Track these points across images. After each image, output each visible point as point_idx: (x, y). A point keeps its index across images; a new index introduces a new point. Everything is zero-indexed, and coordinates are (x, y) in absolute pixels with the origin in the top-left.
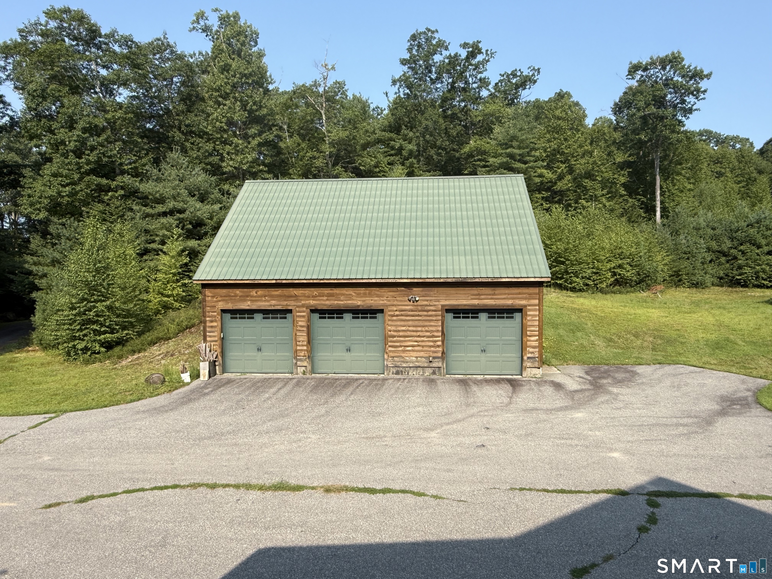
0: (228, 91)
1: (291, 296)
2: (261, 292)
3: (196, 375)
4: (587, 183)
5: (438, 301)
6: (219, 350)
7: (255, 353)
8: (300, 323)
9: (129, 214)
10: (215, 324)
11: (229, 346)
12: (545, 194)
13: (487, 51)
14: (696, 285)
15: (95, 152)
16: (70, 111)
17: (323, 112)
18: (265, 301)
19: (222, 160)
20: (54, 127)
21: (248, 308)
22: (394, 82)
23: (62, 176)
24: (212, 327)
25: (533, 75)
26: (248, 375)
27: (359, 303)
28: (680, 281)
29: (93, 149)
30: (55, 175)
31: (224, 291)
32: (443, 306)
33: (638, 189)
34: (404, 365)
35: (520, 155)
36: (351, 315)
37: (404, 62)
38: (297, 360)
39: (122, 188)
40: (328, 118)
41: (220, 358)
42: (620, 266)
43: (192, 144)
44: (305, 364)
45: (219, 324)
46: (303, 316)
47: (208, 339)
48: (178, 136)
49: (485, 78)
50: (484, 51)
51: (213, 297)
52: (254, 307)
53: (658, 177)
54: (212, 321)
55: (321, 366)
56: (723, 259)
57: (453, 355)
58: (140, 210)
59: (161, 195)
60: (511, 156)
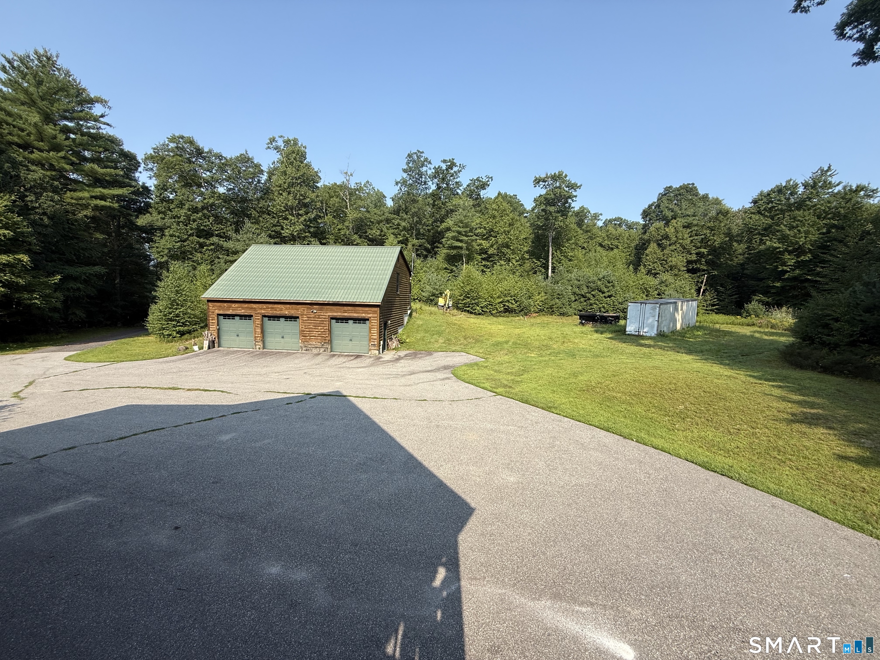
0: (285, 187)
1: (252, 308)
2: (237, 305)
3: (201, 348)
4: (505, 250)
5: (327, 313)
6: (216, 335)
7: (236, 338)
8: (257, 322)
9: (217, 260)
10: (214, 321)
11: (222, 333)
12: (484, 256)
13: (460, 165)
14: (563, 314)
15: (196, 223)
16: (180, 198)
17: (347, 201)
18: (239, 310)
19: (282, 229)
20: (171, 207)
21: (230, 313)
22: (397, 183)
23: (175, 236)
24: (213, 323)
25: (488, 181)
26: (231, 349)
27: (287, 313)
28: (553, 311)
29: (194, 221)
30: (171, 236)
31: (218, 304)
32: (329, 316)
33: (541, 255)
34: (309, 346)
35: (464, 232)
36: (284, 319)
37: (405, 171)
38: (256, 342)
39: (213, 244)
40: (351, 205)
41: (217, 339)
42: (508, 301)
43: (263, 218)
44: (260, 344)
45: (216, 321)
46: (259, 319)
47: (211, 329)
48: (254, 213)
49: (459, 182)
50: (458, 164)
51: (213, 307)
52: (234, 313)
53: (551, 248)
54: (212, 320)
55: (267, 344)
56: (582, 300)
57: (335, 342)
58: (223, 258)
59: (236, 249)
60: (459, 233)
